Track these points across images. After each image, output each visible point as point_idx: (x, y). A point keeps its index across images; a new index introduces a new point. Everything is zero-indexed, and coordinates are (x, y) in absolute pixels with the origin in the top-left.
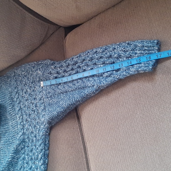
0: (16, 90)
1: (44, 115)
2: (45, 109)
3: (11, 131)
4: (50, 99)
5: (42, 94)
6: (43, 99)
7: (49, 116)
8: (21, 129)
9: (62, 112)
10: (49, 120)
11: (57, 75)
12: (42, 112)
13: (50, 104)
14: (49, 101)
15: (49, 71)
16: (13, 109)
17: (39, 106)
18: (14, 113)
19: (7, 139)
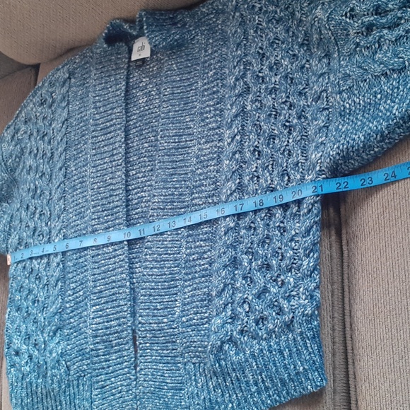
0: (239, 52)
1: (322, 143)
2: (328, 127)
3: (192, 171)
4: (345, 96)
5: (327, 81)
6: (327, 98)
7: (338, 148)
8: (233, 172)
9: (382, 132)
10: (338, 157)
11: (375, 19)
12: (316, 134)
13: (343, 113)
14: (342, 103)
15: (347, 6)
16: (215, 110)
17: (310, 118)
18: (217, 122)
19: (173, 194)
